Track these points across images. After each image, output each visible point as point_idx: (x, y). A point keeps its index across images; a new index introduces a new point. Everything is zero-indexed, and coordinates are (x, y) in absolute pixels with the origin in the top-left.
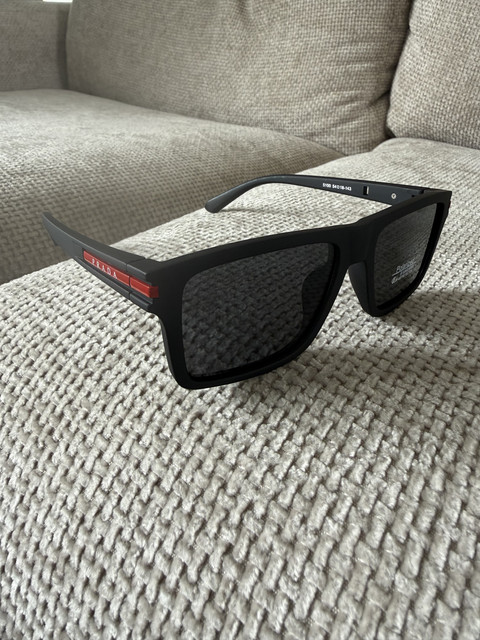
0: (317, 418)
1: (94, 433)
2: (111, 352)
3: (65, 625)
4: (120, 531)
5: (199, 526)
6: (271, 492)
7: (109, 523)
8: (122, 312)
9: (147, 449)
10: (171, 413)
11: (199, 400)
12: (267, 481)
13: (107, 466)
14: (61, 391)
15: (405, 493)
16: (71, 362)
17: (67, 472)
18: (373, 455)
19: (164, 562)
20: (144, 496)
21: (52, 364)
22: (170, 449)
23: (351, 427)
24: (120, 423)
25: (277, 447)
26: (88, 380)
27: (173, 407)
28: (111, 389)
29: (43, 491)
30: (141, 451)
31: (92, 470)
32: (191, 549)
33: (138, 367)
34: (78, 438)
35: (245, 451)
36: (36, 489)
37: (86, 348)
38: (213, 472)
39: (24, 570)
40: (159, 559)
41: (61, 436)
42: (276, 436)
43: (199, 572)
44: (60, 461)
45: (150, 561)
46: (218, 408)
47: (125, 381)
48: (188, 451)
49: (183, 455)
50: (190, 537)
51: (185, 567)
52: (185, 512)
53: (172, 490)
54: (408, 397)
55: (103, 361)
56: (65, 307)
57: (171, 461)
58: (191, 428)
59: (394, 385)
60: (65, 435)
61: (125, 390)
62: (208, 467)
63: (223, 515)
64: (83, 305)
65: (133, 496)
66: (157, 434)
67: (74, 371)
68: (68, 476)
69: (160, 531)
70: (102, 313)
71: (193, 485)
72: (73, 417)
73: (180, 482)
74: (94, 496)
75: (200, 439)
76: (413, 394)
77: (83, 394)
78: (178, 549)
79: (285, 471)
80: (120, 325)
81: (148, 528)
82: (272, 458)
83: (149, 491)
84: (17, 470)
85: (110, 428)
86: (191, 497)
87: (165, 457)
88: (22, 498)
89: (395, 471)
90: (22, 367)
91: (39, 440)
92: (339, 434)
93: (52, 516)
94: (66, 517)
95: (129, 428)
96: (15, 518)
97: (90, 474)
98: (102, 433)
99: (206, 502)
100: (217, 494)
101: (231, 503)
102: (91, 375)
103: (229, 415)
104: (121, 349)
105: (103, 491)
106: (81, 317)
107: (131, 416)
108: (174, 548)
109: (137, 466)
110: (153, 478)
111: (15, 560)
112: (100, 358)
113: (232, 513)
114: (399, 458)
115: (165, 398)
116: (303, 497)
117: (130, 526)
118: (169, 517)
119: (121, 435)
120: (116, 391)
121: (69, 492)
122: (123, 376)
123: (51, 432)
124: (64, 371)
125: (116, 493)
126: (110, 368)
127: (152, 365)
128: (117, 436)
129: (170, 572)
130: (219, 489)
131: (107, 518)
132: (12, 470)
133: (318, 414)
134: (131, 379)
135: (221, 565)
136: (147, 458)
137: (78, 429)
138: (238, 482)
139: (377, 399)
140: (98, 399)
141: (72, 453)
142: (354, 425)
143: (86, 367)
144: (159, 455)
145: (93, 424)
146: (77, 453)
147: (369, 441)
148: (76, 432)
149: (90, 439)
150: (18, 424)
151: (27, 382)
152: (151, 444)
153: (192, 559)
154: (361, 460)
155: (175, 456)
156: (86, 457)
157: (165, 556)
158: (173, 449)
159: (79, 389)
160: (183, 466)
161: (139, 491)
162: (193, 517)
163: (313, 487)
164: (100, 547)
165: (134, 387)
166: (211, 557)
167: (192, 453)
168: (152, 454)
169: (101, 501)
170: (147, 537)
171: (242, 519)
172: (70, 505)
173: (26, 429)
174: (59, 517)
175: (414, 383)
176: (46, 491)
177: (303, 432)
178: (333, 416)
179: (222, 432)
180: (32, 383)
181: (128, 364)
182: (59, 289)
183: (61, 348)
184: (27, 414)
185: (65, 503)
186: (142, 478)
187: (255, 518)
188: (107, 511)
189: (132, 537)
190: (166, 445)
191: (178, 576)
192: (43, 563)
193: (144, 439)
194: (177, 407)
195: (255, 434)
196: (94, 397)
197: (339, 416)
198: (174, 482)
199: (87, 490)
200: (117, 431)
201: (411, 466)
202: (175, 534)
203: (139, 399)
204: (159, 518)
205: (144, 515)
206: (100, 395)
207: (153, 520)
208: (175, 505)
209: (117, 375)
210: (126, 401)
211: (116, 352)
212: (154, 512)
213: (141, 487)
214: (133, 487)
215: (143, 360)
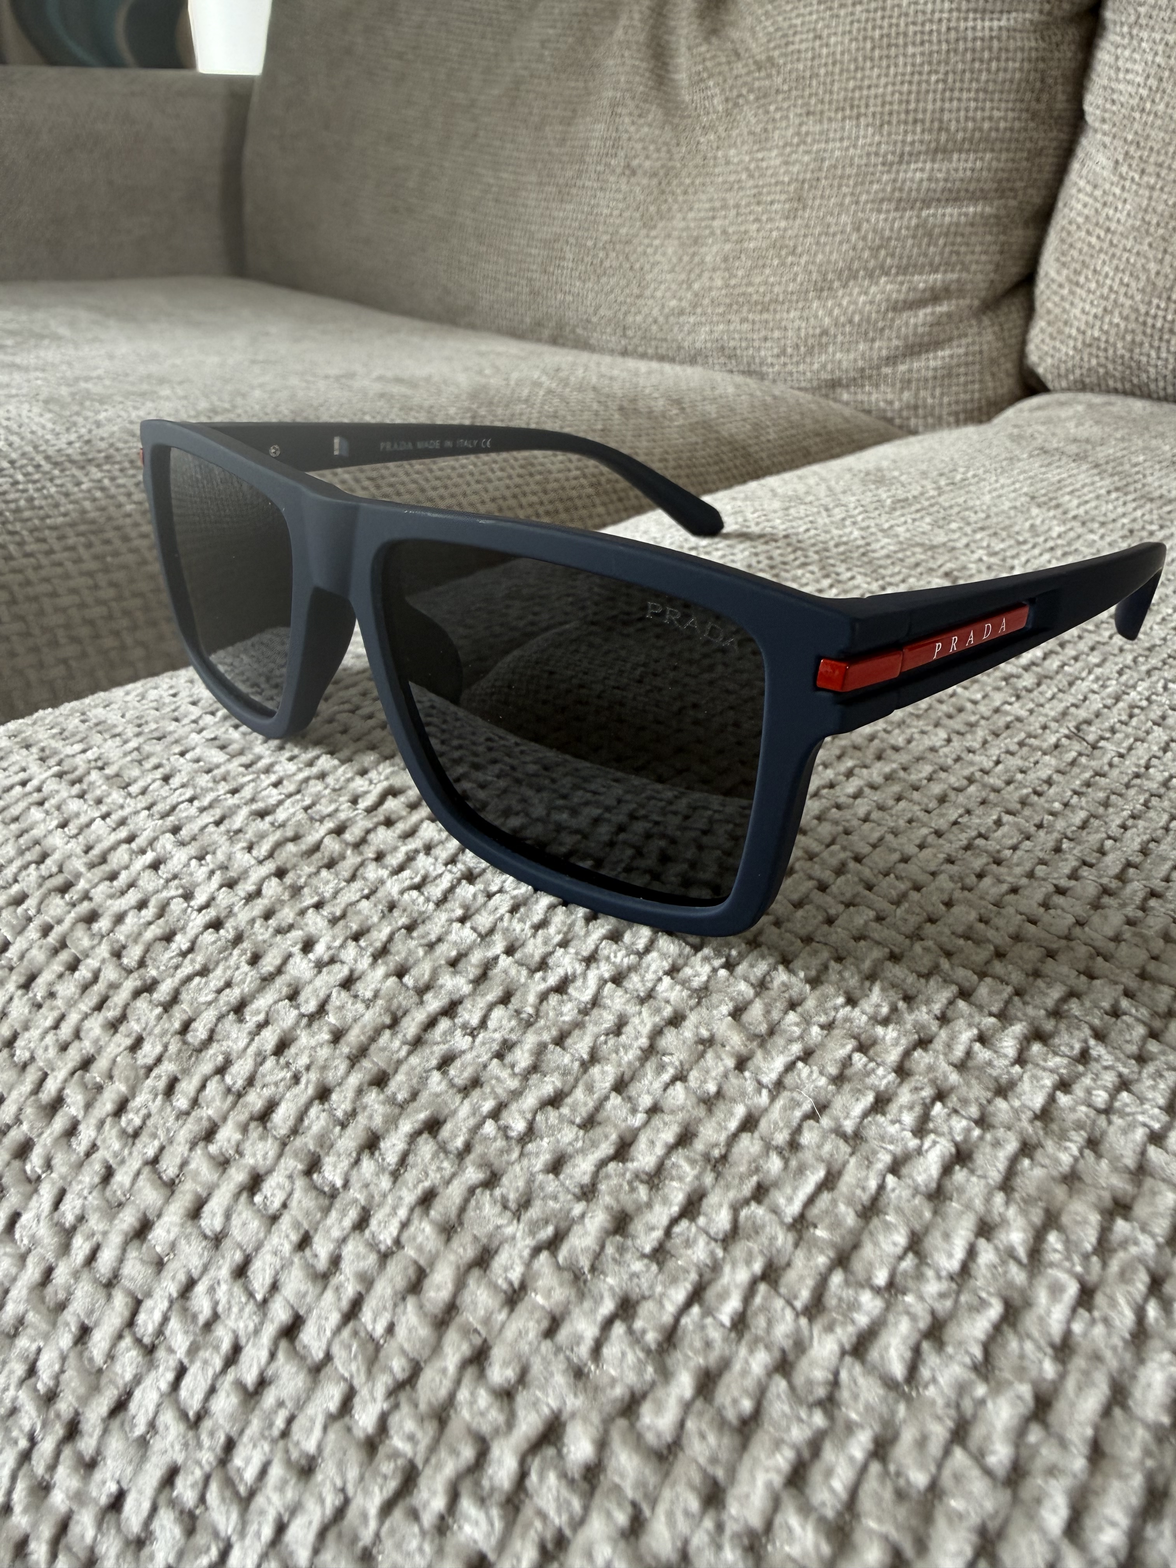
0: (780, 1151)
1: (136, 1162)
2: (216, 925)
4: (172, 1475)
5: (393, 1485)
6: (618, 1391)
7: (142, 1447)
8: (262, 814)
9: (274, 1219)
10: (353, 1114)
11: (436, 1076)
12: (610, 1351)
14: (66, 1030)
15: (1045, 1425)
16: (104, 949)
17: (48, 1274)
18: (944, 1286)
20: (250, 1369)
21: (55, 952)
22: (337, 1224)
23: (881, 1187)
24: (210, 1135)
25: (648, 1242)
26: (142, 1004)
27: (360, 1092)
28: (198, 1033)
30: (255, 1225)
31: (116, 1275)
32: (366, 1559)
33: (279, 971)
34: (91, 1174)
35: (553, 1244)
37: (153, 908)
38: (453, 1306)
41: (48, 1165)
42: (649, 1205)
44: (34, 1242)
46: (488, 1106)
47: (239, 1009)
48: (387, 1237)
49: (372, 1247)
50: (365, 1517)
52: (359, 1434)
53: (329, 1356)
54: (1063, 1099)
55: (191, 950)
56: (116, 796)
57: (336, 1261)
58: (403, 1160)
59: (1021, 1060)
60: (58, 1161)
61: (236, 1035)
62: (439, 1288)
63: (468, 1453)
64: (165, 791)
65: (217, 1363)
66: (309, 1172)
67: (110, 974)
68: (50, 1289)
69: (281, 1488)
70: (208, 818)
71: (389, 1347)
72: (88, 1106)
73: (355, 1334)
74: (111, 1357)
75: (427, 1200)
76: (1079, 1090)
77: (123, 1038)
78: (327, 1553)
79: (667, 1318)
80: (250, 848)
81: (250, 1475)
82: (634, 1275)
83: (264, 1355)
85: (180, 1149)
86: (382, 1384)
87: (322, 1249)
89: (1013, 1344)
92: (842, 1208)
95: (229, 1150)
98: (155, 1161)
99: (423, 1407)
100: (458, 1382)
101: (496, 1416)
102: (149, 987)
103: (519, 1126)
104: (243, 917)
105: (138, 1341)
106: (151, 824)
107: (240, 1115)
108: (316, 1550)
109: (241, 1272)
110: (280, 1313)
112: (181, 942)
113: (496, 1451)
114: (1028, 1303)
115: (343, 1067)
116: (720, 1412)
117: (199, 1464)
118: (310, 1446)
119: (206, 1171)
120: (210, 1040)
121: (46, 1337)
122: (233, 995)
123: (23, 1151)
124: (84, 973)
125: (171, 1352)
126: (204, 972)
127: (320, 965)
128: (196, 1173)
130: (465, 1364)
131: (140, 1429)
133: (781, 1138)
136: (267, 1248)
137: (93, 1148)
138: (525, 1348)
139: (965, 1102)
141: (69, 1219)
142: (891, 1180)
143: (142, 964)
144: (304, 1242)
146: (81, 1219)
147: (934, 1240)
148: (88, 1155)
149: (122, 1178)
152: (285, 1205)
154: (909, 1299)
156: (105, 1234)
159: (114, 1026)
160: (367, 1281)
162: (382, 1451)
163: (750, 1383)
165: (260, 1027)
167: (398, 1243)
169: (130, 1371)
170: (245, 1501)
171: (523, 1475)
175: (1084, 1057)
177: (732, 1194)
178: (827, 1148)
181: (255, 960)
182: (111, 749)
185: (32, 1371)
186: (250, 1309)
187: (563, 1475)
189: (202, 1499)
190: (326, 1211)
194: (372, 1097)
195: (588, 1193)
197: (845, 1148)
198: (337, 1331)
199: (96, 1335)
201: (1067, 1335)
202: (322, 1501)
203: (270, 1062)
204: (281, 1444)
205: (242, 1432)
206: (166, 1047)
207: (266, 1447)
208: (333, 1406)
209: (219, 991)
210: (234, 1069)
211: (230, 925)
212: (271, 1425)
213: (243, 1341)
214: (223, 1337)
215: (296, 950)
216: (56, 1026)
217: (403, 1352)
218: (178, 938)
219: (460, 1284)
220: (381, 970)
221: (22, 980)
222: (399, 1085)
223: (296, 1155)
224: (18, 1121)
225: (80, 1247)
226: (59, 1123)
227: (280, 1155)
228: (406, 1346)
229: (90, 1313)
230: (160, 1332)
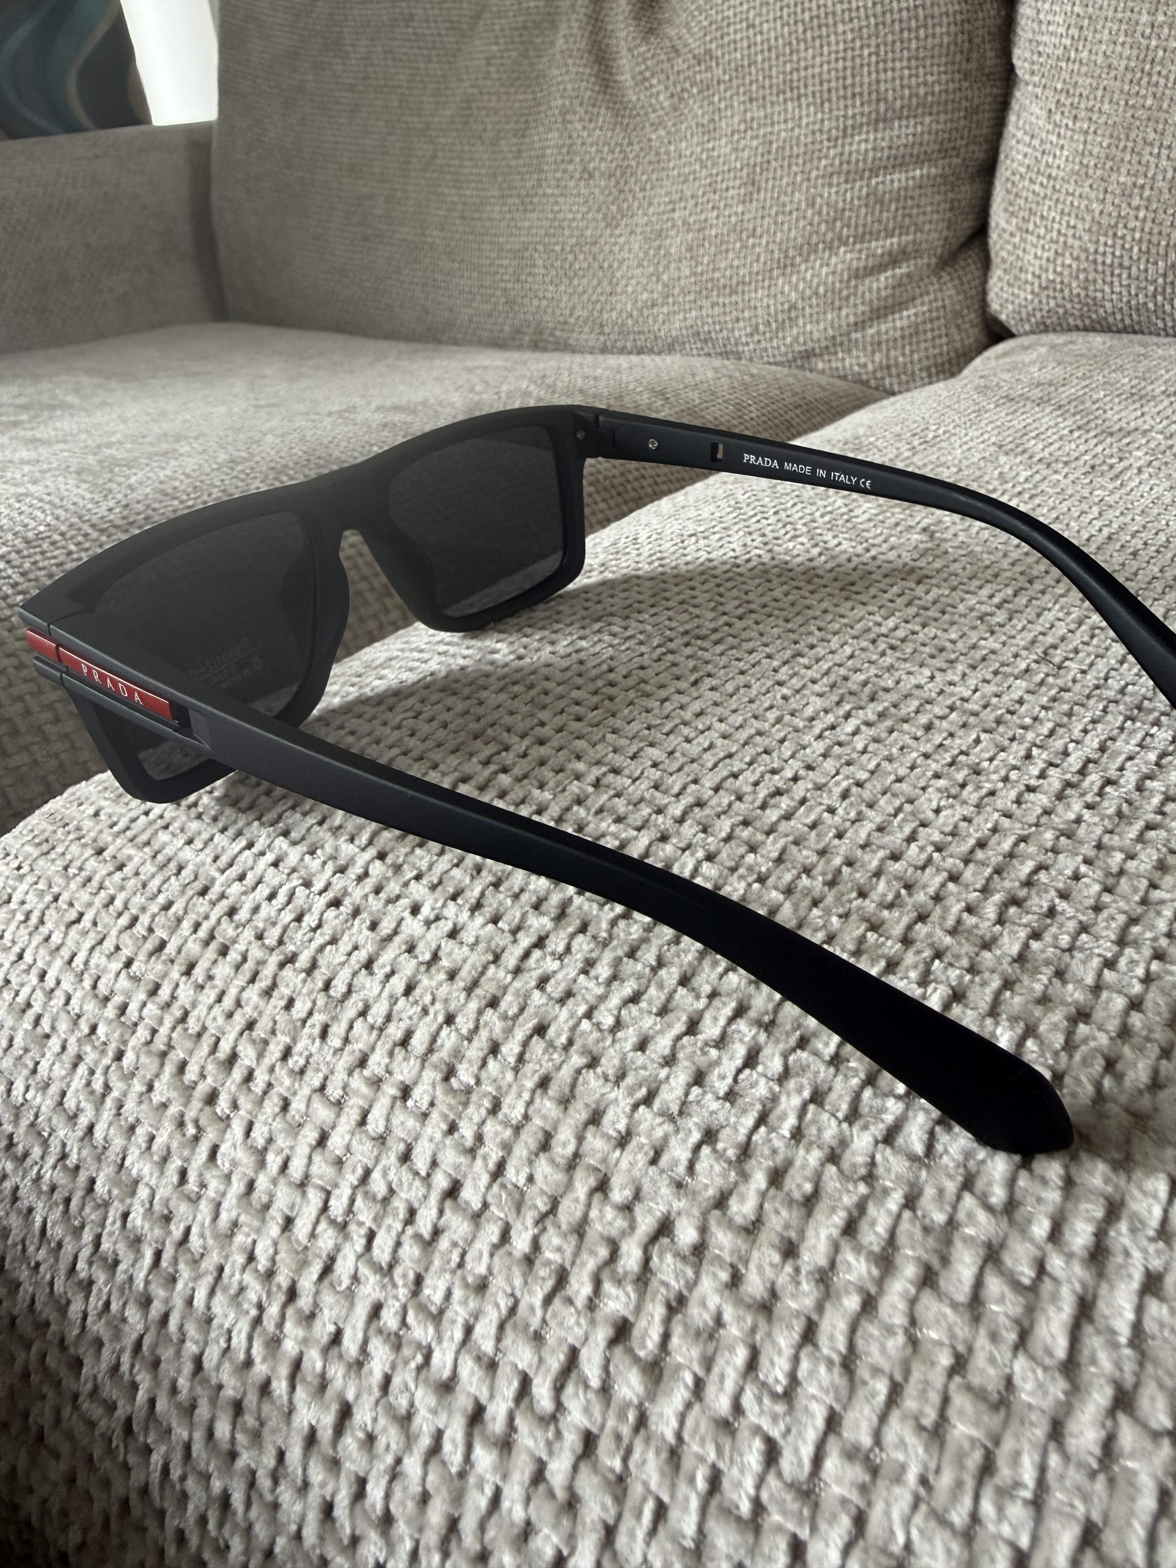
1: (306, 1091)
2: (336, 903)
3: (273, 1544)
4: (376, 1310)
5: (550, 1283)
6: (712, 1191)
7: (350, 1295)
9: (425, 1116)
10: (476, 1029)
11: (536, 993)
12: (701, 1166)
13: (339, 1163)
14: (228, 1002)
16: (248, 934)
17: (251, 1186)
19: (479, 1373)
20: (424, 1224)
21: (207, 943)
22: (476, 1112)
24: (363, 1062)
25: (721, 1088)
26: (288, 972)
27: (480, 1013)
28: (339, 987)
29: (202, 1236)
30: (411, 1123)
31: (307, 1176)
32: (538, 1338)
33: (396, 932)
34: (272, 1105)
35: (648, 1100)
36: (188, 1231)
37: (281, 898)
38: (576, 1155)
39: (174, 1424)
40: (468, 1369)
41: (235, 1106)
42: (719, 1062)
43: (558, 1389)
44: (234, 1163)
45: (446, 1374)
46: (582, 1009)
47: (368, 965)
48: (517, 1114)
49: (506, 1123)
50: (532, 1309)
51: (525, 1383)
52: (519, 1254)
53: (485, 1205)
54: (1035, 945)
55: (319, 926)
57: (479, 1138)
58: (521, 1058)
59: (1000, 921)
60: (241, 1101)
61: (369, 986)
62: (564, 1145)
63: (603, 1252)
65: (399, 1225)
66: (447, 1079)
67: (256, 953)
68: (255, 1196)
69: (464, 1302)
71: (532, 1191)
72: (259, 1056)
73: (503, 1186)
74: (313, 1235)
75: (544, 1083)
77: (278, 1001)
78: (507, 1342)
79: (741, 1138)
80: (352, 840)
81: (438, 1298)
82: (713, 1113)
83: (434, 1212)
84: (143, 1192)
85: (340, 1076)
86: (530, 1217)
87: (467, 1131)
88: (158, 1255)
90: (142, 957)
91: (187, 1118)
93: (225, 1290)
94: (255, 1290)
95: (380, 1071)
96: (146, 1302)
97: (302, 1185)
98: (322, 1088)
99: (564, 1227)
100: (589, 1206)
101: (621, 1223)
102: (292, 959)
103: (608, 1021)
104: (357, 894)
105: (333, 1222)
107: (386, 1044)
108: (498, 1340)
109: (406, 1157)
110: (441, 1182)
111: (152, 1402)
112: (310, 920)
113: (624, 1248)
115: (461, 997)
116: (788, 1195)
117: (396, 1298)
118: (482, 1269)
119: (365, 1090)
120: (349, 992)
121: (258, 1231)
122: (361, 956)
123: (212, 1098)
125: (361, 1224)
126: (334, 941)
127: (428, 923)
128: (356, 1092)
129: (492, 1397)
130: (592, 1192)
131: (345, 1281)
132: (133, 1193)
134: (381, 960)
135: (606, 1369)
136: (425, 1137)
137: (270, 1085)
138: (636, 1174)
140: (310, 1014)
141: (261, 1142)
143: (281, 942)
144: (452, 1128)
145: (302, 1072)
146: (270, 1140)
148: (265, 1093)
149: (298, 1105)
150: (138, 1087)
151: (154, 992)
152: (432, 1104)
153: (541, 1361)
155: (490, 1128)
156: (292, 1148)
157: (478, 1359)
158: (483, 1112)
159: (268, 993)
160: (507, 1148)
161: (412, 1213)
162: (538, 1263)
163: (809, 1172)
164: (334, 1351)
165: (388, 977)
166: (584, 1354)
167: (526, 1117)
168: (436, 1126)
169: (330, 1244)
170: (437, 1317)
171: (647, 1260)
172: (262, 1263)
173: (157, 1097)
174: (242, 1289)
176: (208, 1233)
177: (781, 1046)
179: (593, 1062)
180: (164, 993)
181: (374, 926)
183: (224, 905)
184: (156, 1061)
186: (417, 1183)
187: (677, 1254)
188: (344, 1267)
189: (404, 1323)
190: (466, 1104)
191: (511, 1404)
192: (214, 1402)
193: (416, 1093)
194: (490, 1016)
195: (669, 1061)
196: (300, 1008)
198: (489, 1187)
199: (299, 1223)
200: (357, 1082)
202: (497, 1306)
203: (402, 1002)
204: (459, 1272)
205: (427, 1270)
206: (314, 1003)
207: (448, 1276)
208: (495, 1239)
209: (349, 954)
210: (373, 1011)
211: (347, 901)
212: (448, 1262)
213: (416, 1205)
214: (399, 1205)
215: (407, 914)
216: (219, 1000)
217: (542, 1192)
218: (306, 918)
219: (580, 1139)
220: (479, 920)
221: (183, 968)
222: (509, 1004)
223: (435, 1067)
224: (203, 1076)
225: (273, 1161)
226: (238, 1074)
227: (423, 1067)
228: (545, 1188)
229: (292, 1207)
230: (350, 1210)
